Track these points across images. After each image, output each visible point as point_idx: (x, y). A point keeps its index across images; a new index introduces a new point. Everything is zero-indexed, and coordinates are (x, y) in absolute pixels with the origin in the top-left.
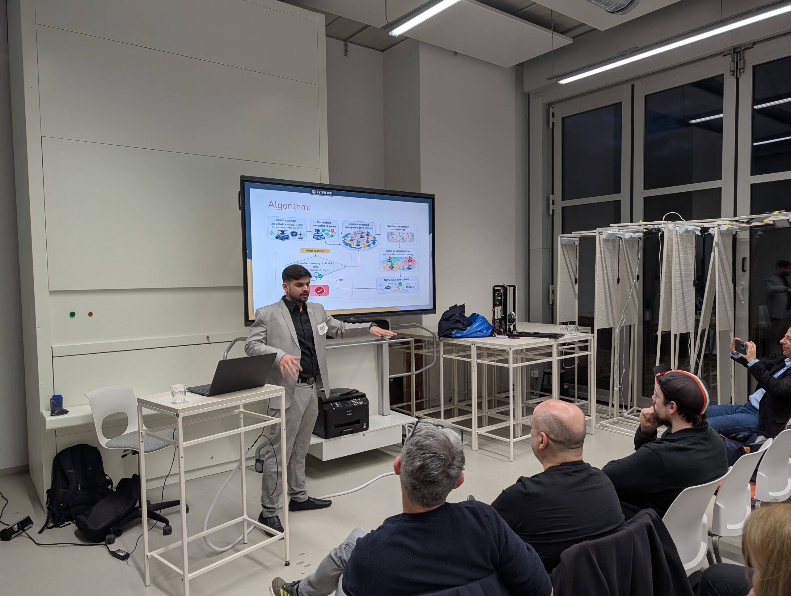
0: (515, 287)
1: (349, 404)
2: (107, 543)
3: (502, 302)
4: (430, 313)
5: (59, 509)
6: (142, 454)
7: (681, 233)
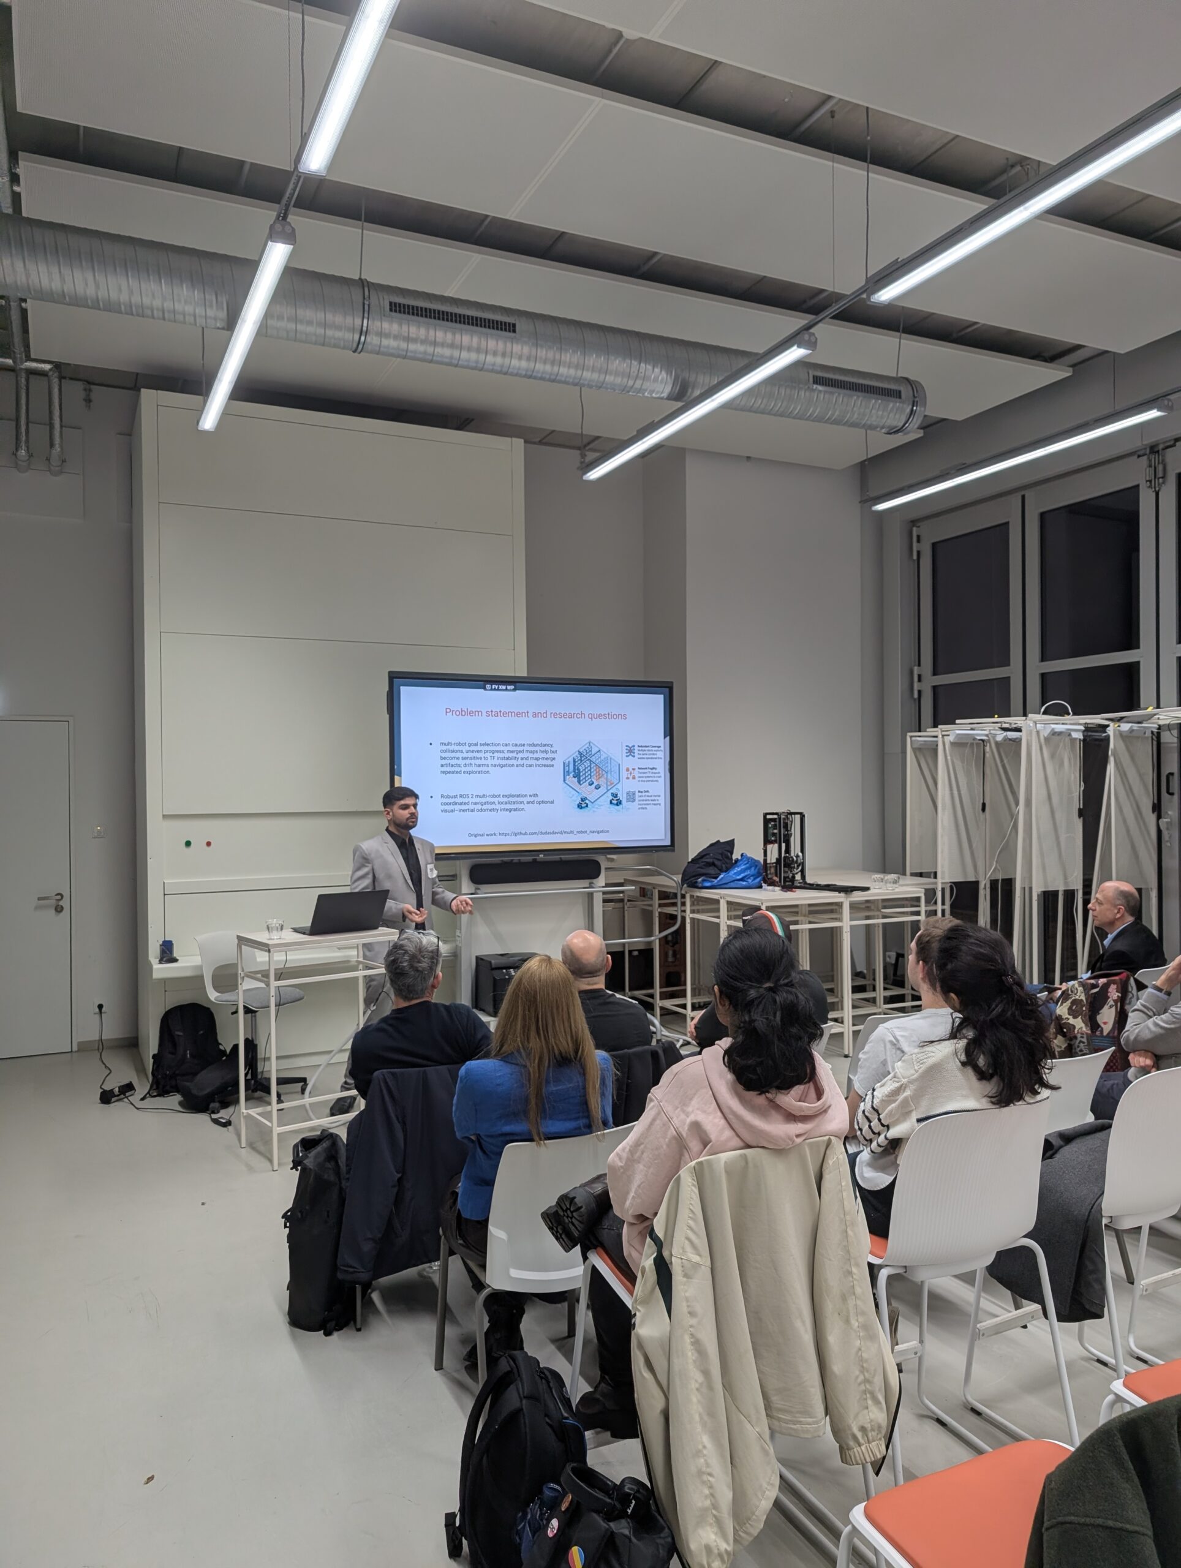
0: (804, 816)
2: (212, 1112)
3: (779, 838)
4: (664, 851)
5: (164, 1077)
6: (241, 998)
7: (1046, 735)
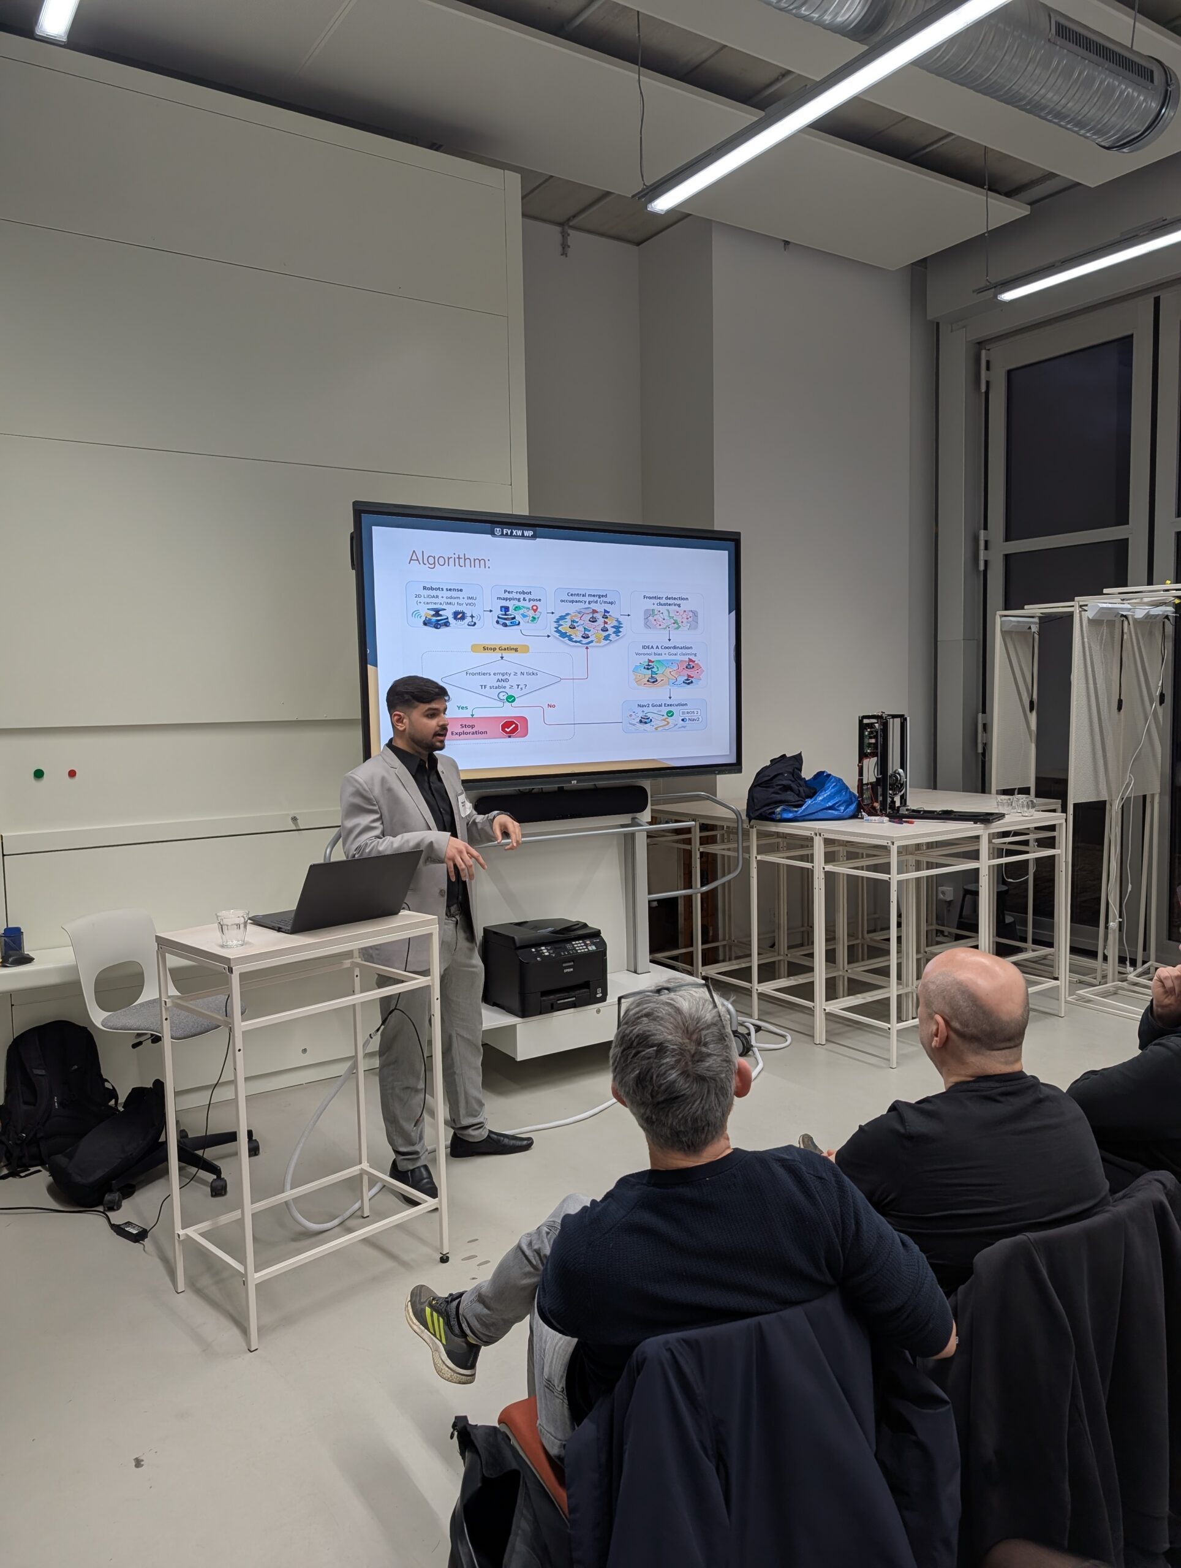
0: (906, 719)
1: (568, 951)
2: (106, 1209)
3: (877, 749)
4: (730, 772)
5: (19, 1142)
6: (167, 1041)
